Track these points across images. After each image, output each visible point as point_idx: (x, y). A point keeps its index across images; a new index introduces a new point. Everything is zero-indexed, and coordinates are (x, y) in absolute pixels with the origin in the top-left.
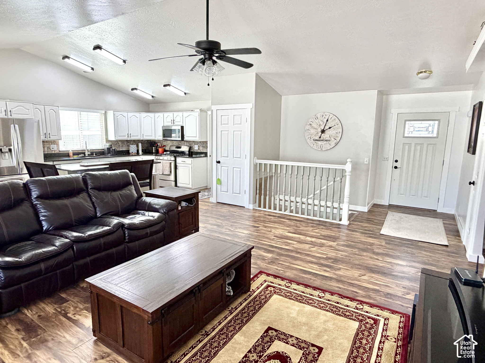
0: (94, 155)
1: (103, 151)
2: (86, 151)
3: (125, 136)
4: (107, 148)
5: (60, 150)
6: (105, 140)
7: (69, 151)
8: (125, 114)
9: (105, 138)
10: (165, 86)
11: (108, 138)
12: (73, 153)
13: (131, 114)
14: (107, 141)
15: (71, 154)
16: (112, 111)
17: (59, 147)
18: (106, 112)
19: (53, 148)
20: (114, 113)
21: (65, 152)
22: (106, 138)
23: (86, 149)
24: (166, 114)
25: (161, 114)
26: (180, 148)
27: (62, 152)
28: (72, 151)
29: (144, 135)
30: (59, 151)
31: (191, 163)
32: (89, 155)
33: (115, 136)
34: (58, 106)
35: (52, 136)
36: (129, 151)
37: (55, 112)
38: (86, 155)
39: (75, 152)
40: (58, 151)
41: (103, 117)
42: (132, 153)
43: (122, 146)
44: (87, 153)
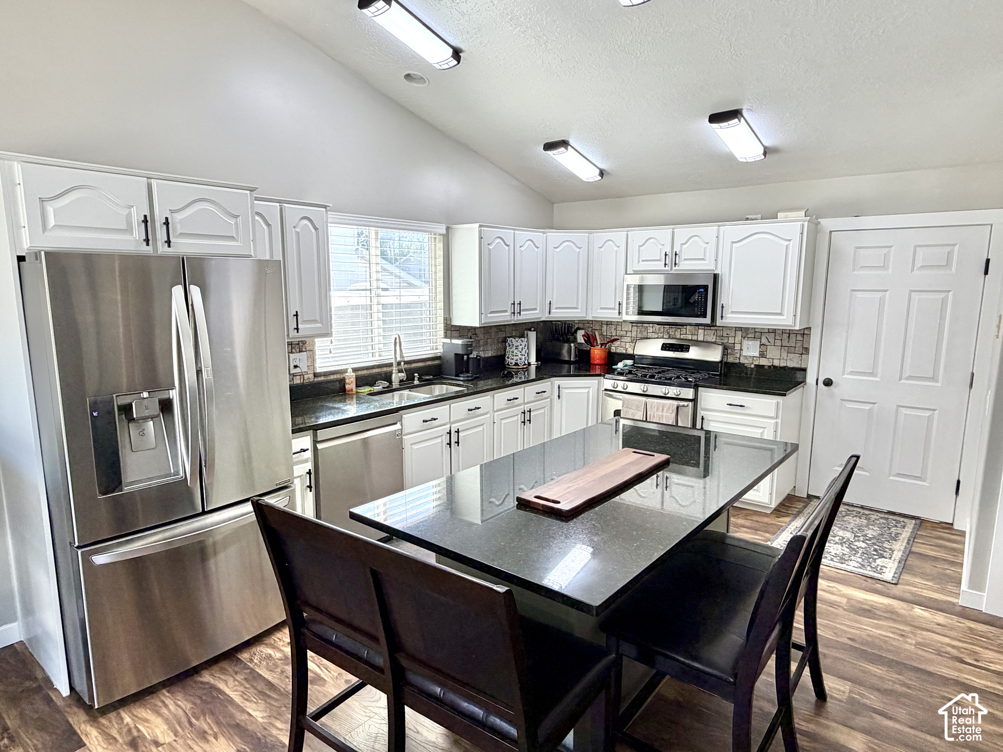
0: (416, 382)
1: (437, 362)
2: (395, 369)
3: (506, 311)
4: (456, 355)
5: (318, 370)
6: (441, 326)
7: (345, 371)
8: (508, 234)
9: (441, 319)
11: (451, 320)
12: (358, 379)
13: (524, 235)
14: (452, 330)
15: (351, 385)
16: (477, 225)
17: (314, 360)
18: (448, 229)
19: (296, 367)
20: (480, 232)
21: (332, 377)
22: (445, 319)
23: (393, 361)
24: (638, 235)
25: (618, 236)
26: (684, 348)
27: (322, 378)
28: (355, 370)
29: (554, 306)
30: (316, 375)
31: (773, 415)
32: (401, 381)
33: (481, 314)
34: (325, 207)
35: (304, 322)
37: (316, 229)
38: (395, 385)
39: (360, 373)
40: (311, 376)
41: (440, 245)
42: (516, 364)
43: (486, 344)
44: (396, 377)
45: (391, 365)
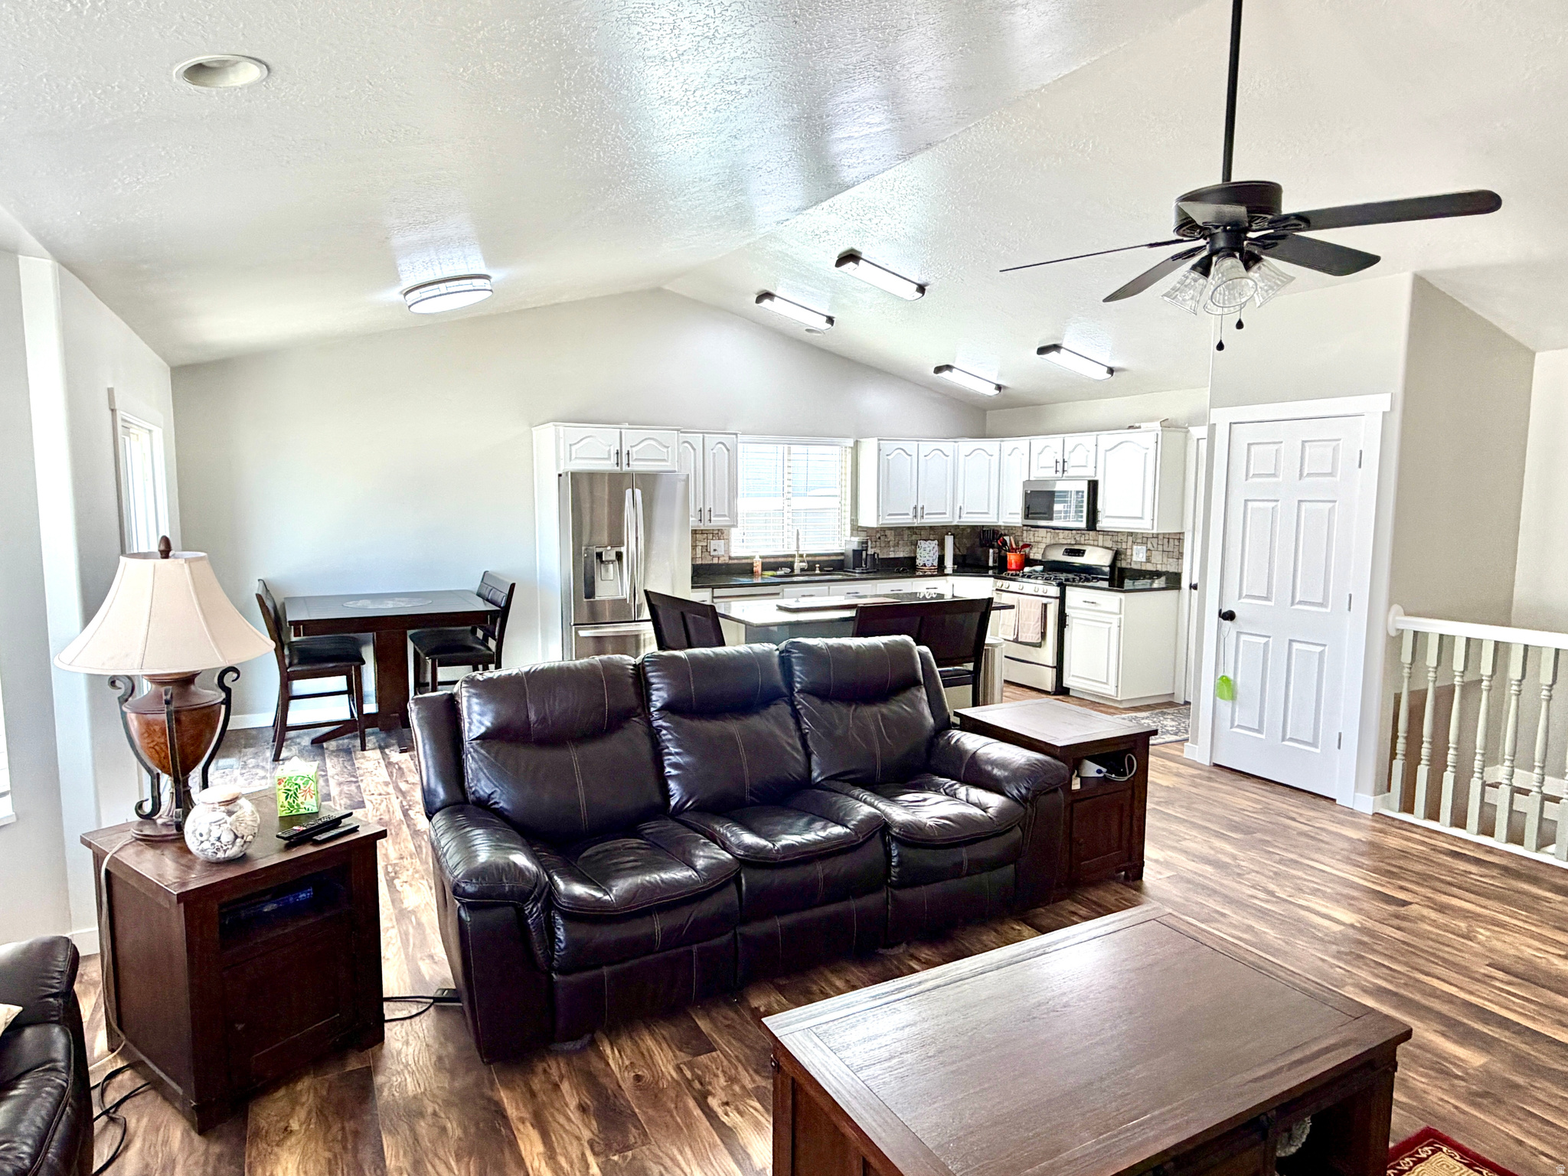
0: (818, 572)
1: (841, 558)
2: (797, 559)
3: (907, 514)
4: (854, 551)
5: (733, 555)
6: (848, 527)
7: (755, 557)
8: (911, 447)
9: (848, 521)
10: (1042, 351)
11: (857, 521)
12: (763, 564)
13: (927, 447)
14: (856, 529)
15: (758, 568)
16: (876, 439)
17: (729, 547)
18: (857, 443)
19: (715, 550)
20: (879, 445)
21: (744, 561)
22: (852, 520)
23: (796, 553)
24: (1038, 442)
25: (1022, 443)
26: (1080, 553)
27: (736, 561)
28: (761, 557)
29: (964, 511)
30: (730, 558)
31: (1117, 611)
32: (802, 570)
33: (878, 516)
34: (736, 434)
35: (716, 516)
36: (914, 559)
37: (728, 450)
38: (797, 571)
39: (767, 560)
40: (727, 558)
41: (849, 457)
42: (925, 565)
43: (897, 545)
44: (798, 566)
45: (793, 556)
